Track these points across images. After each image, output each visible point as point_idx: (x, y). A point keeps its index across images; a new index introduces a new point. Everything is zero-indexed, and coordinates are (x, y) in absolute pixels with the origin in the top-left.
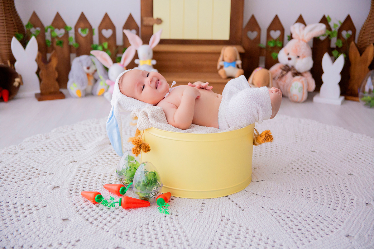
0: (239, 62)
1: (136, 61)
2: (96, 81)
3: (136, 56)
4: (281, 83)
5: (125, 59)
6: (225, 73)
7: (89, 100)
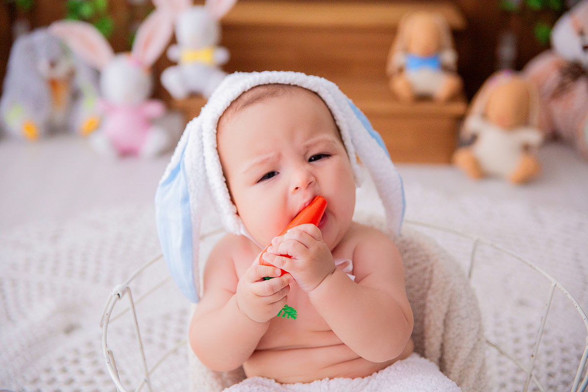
0: (449, 57)
1: (174, 53)
2: (76, 96)
3: (173, 40)
4: (559, 109)
5: (147, 44)
6: (409, 86)
7: (57, 148)
